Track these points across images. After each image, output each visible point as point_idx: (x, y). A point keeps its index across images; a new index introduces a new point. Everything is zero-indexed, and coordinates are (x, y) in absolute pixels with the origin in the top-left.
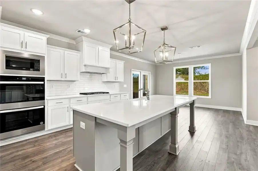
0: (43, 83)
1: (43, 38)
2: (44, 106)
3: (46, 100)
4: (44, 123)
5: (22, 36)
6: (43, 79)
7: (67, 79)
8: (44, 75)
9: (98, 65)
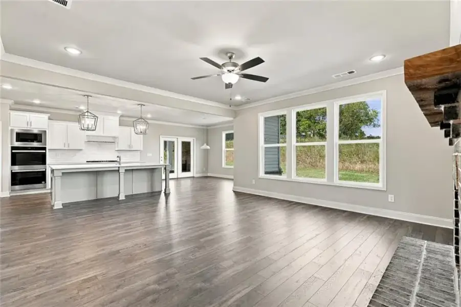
0: (44, 151)
1: (45, 117)
2: (46, 169)
3: (47, 165)
4: (45, 183)
5: (28, 118)
6: (44, 149)
7: (70, 148)
8: (46, 145)
9: (103, 135)
